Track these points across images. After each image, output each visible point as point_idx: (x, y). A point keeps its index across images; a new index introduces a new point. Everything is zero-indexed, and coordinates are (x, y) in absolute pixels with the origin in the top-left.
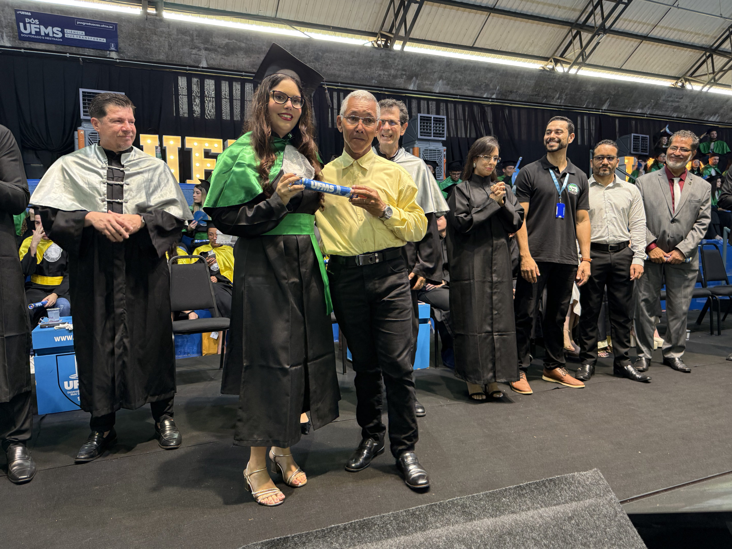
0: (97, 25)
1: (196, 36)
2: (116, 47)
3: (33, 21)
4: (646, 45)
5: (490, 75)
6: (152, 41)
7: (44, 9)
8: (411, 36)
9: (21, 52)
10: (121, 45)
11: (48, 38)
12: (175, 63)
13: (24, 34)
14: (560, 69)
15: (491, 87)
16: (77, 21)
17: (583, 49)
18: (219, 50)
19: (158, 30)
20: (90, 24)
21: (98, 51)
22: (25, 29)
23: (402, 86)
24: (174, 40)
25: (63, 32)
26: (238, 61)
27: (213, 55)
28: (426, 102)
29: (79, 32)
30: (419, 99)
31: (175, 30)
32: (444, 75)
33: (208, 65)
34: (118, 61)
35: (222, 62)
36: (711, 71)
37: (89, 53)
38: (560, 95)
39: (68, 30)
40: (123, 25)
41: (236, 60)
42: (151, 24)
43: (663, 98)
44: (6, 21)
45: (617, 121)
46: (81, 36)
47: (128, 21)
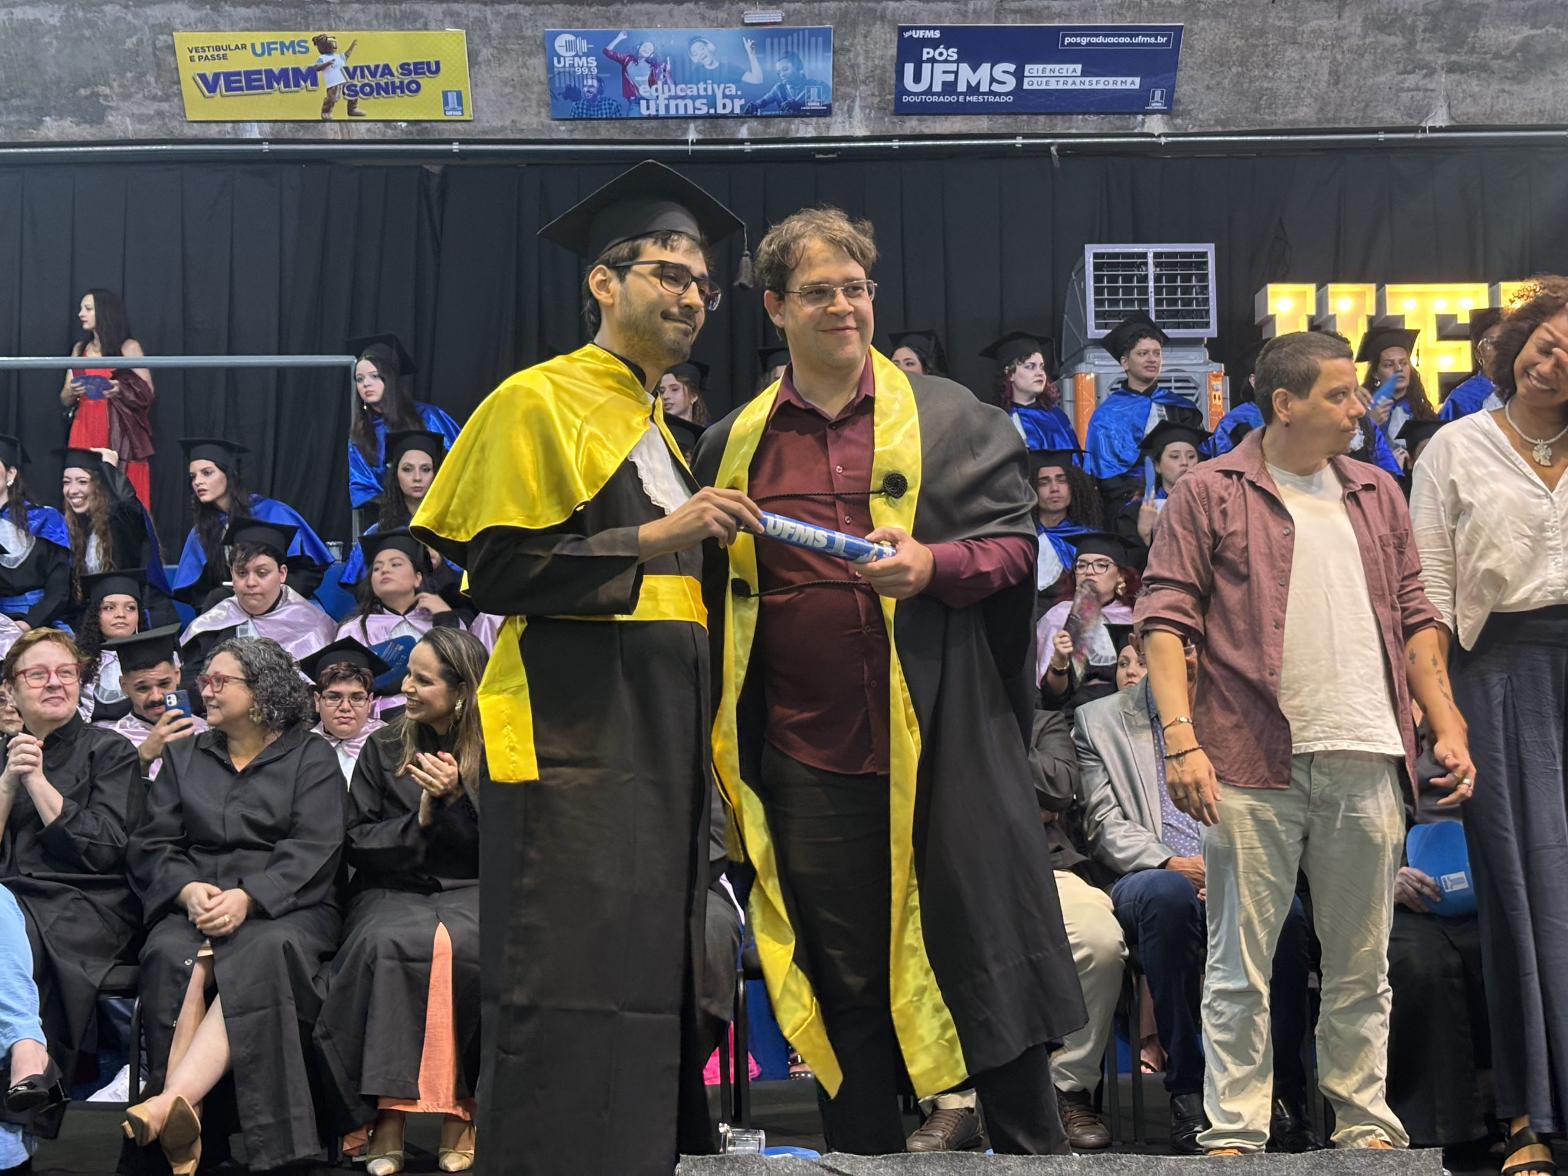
0: (1122, 40)
1: (1424, 31)
2: (1169, 97)
3: (941, 54)
6: (1280, 65)
7: (978, 13)
9: (890, 147)
10: (1183, 90)
11: (974, 99)
12: (1343, 125)
13: (910, 93)
16: (1064, 36)
18: (1495, 64)
19: (1307, 28)
20: (1101, 40)
21: (1111, 118)
22: (917, 78)
24: (1350, 51)
25: (1019, 75)
26: (1555, 94)
27: (1474, 82)
29: (1065, 66)
31: (1360, 20)
33: (1452, 118)
34: (1163, 140)
35: (1500, 105)
37: (1083, 128)
39: (1035, 67)
40: (1196, 30)
41: (1550, 91)
42: (1285, 15)
44: (870, 64)
46: (1070, 80)
47: (1217, 15)
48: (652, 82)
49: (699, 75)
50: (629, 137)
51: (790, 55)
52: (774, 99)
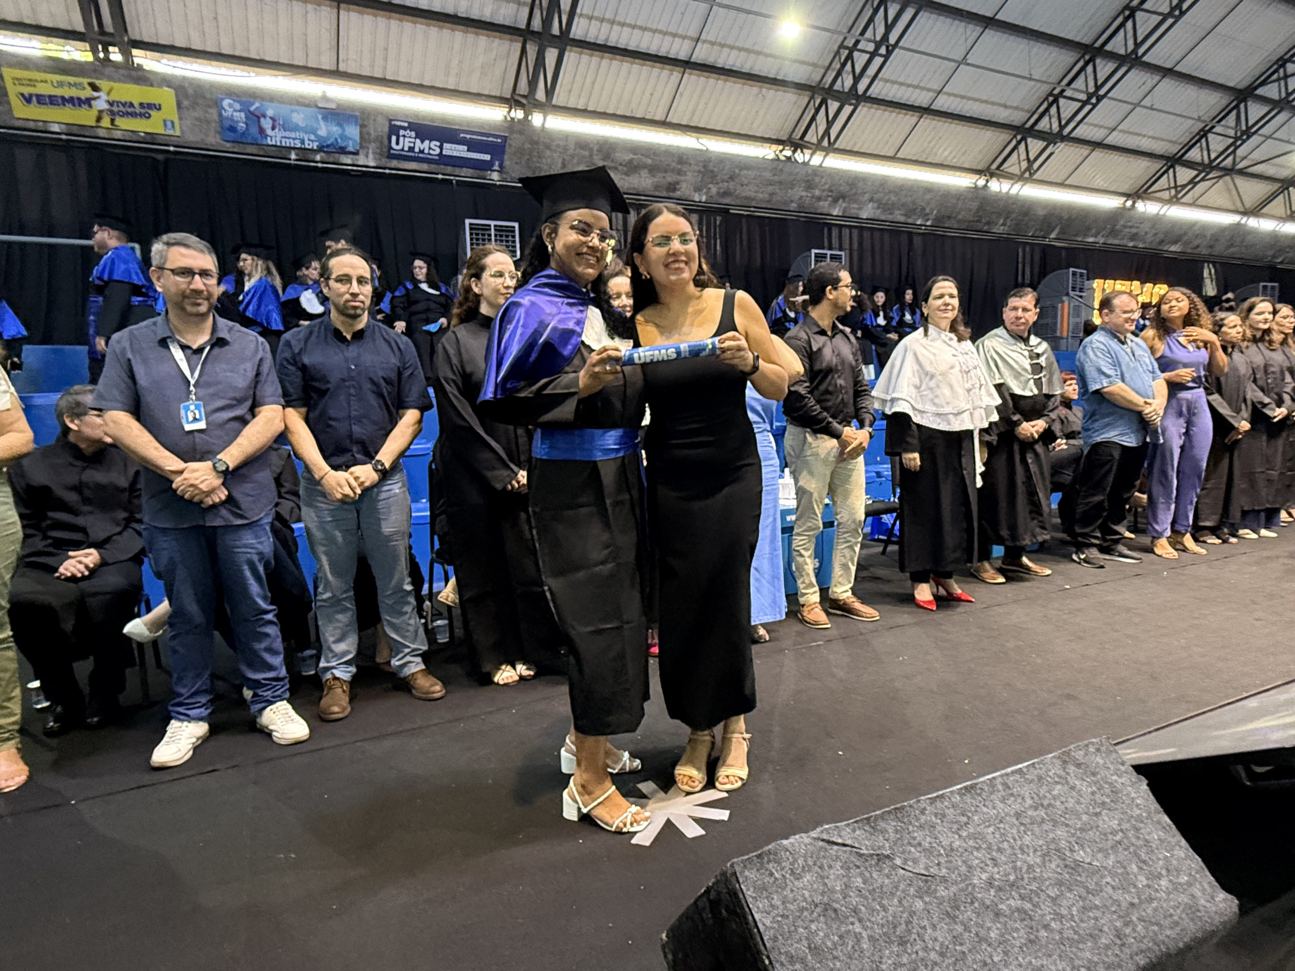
0: (483, 138)
2: (501, 166)
4: (1098, 154)
5: (928, 197)
6: (544, 158)
7: (424, 118)
8: (836, 146)
9: (385, 173)
10: (507, 163)
15: (927, 211)
17: (1030, 161)
18: (620, 168)
20: (474, 137)
22: (397, 143)
23: (825, 211)
25: (441, 147)
26: (639, 182)
28: (847, 231)
29: (460, 146)
30: (841, 226)
32: (876, 196)
34: (497, 183)
36: (1172, 185)
37: (466, 175)
38: (1005, 219)
39: (448, 145)
40: (512, 138)
41: (637, 181)
43: (1122, 222)
46: (462, 153)
47: (521, 132)
48: (273, 128)
49: (296, 128)
50: (262, 153)
51: (340, 125)
52: (332, 144)
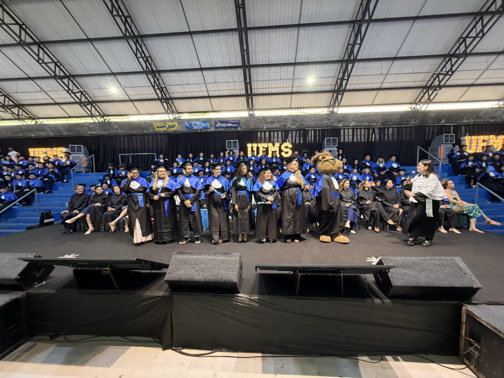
1: (262, 120)
3: (219, 123)
4: (472, 88)
5: (376, 117)
8: (341, 105)
9: (216, 131)
10: (241, 126)
11: (223, 127)
12: (256, 129)
13: (217, 127)
14: (418, 107)
15: (377, 121)
16: (229, 121)
17: (429, 96)
18: (269, 123)
19: (253, 119)
20: (233, 121)
21: (235, 128)
23: (336, 126)
24: (256, 122)
25: (226, 125)
27: (267, 125)
29: (230, 124)
31: (256, 119)
32: (354, 119)
33: (266, 128)
35: (271, 126)
38: (415, 120)
41: (275, 125)
42: (251, 116)
44: (213, 124)
45: (452, 127)
47: (243, 119)
48: (194, 126)
49: (198, 126)
50: (193, 131)
51: (205, 123)
52: (205, 127)
